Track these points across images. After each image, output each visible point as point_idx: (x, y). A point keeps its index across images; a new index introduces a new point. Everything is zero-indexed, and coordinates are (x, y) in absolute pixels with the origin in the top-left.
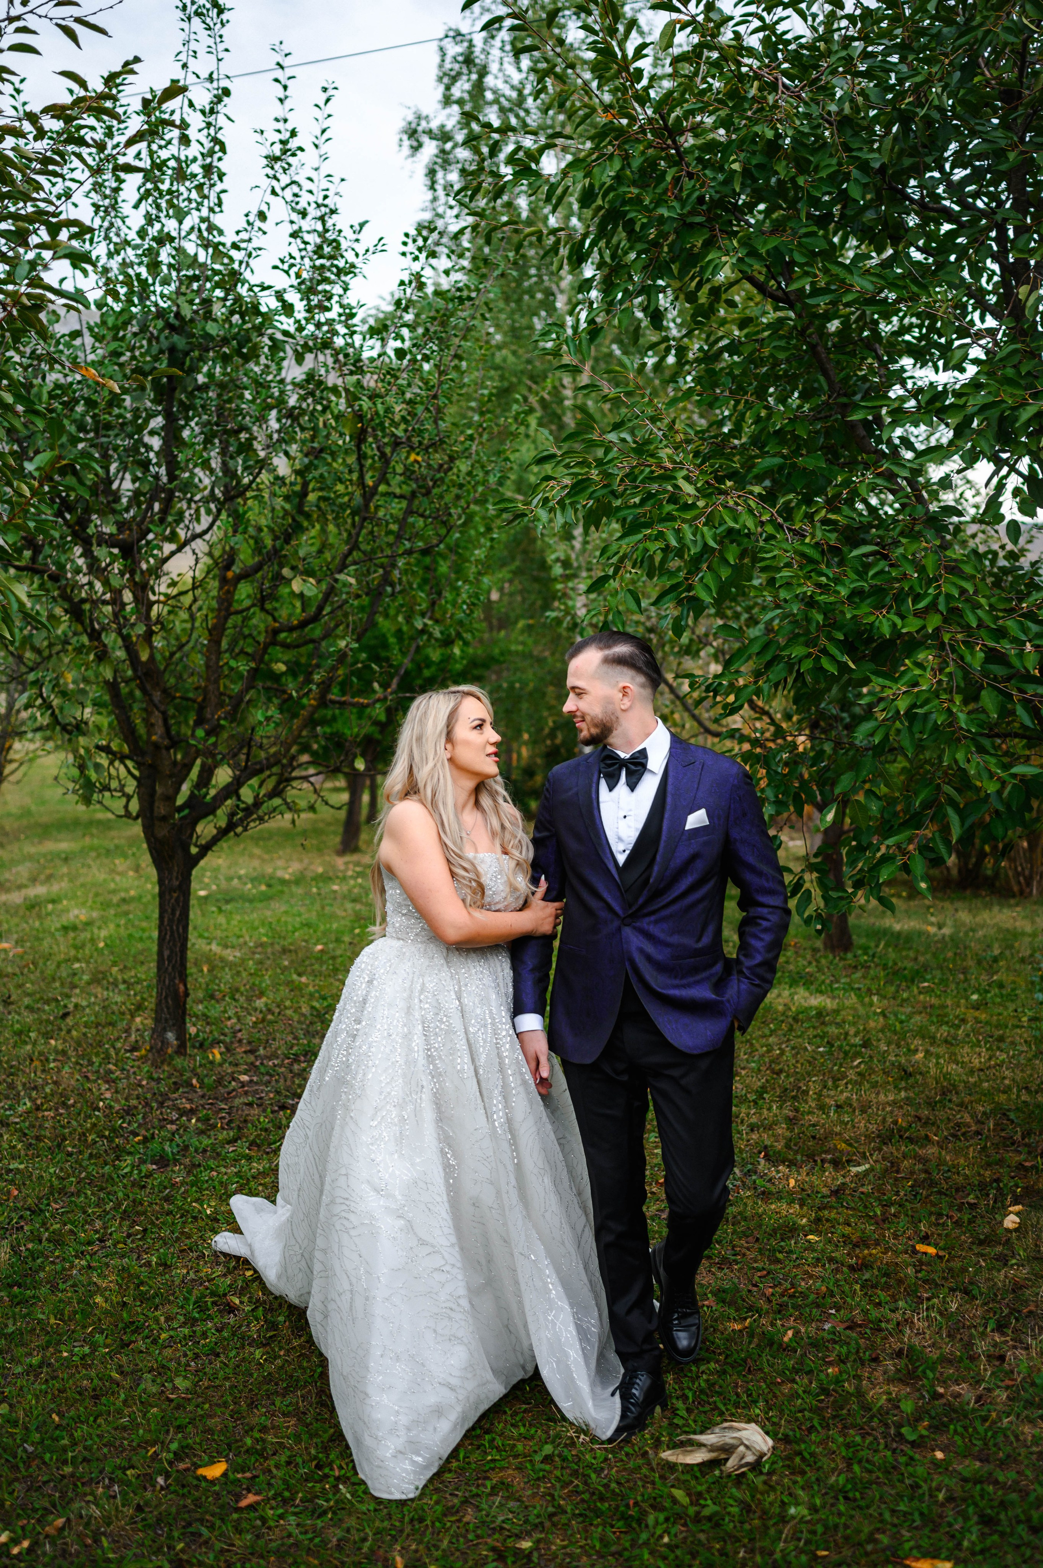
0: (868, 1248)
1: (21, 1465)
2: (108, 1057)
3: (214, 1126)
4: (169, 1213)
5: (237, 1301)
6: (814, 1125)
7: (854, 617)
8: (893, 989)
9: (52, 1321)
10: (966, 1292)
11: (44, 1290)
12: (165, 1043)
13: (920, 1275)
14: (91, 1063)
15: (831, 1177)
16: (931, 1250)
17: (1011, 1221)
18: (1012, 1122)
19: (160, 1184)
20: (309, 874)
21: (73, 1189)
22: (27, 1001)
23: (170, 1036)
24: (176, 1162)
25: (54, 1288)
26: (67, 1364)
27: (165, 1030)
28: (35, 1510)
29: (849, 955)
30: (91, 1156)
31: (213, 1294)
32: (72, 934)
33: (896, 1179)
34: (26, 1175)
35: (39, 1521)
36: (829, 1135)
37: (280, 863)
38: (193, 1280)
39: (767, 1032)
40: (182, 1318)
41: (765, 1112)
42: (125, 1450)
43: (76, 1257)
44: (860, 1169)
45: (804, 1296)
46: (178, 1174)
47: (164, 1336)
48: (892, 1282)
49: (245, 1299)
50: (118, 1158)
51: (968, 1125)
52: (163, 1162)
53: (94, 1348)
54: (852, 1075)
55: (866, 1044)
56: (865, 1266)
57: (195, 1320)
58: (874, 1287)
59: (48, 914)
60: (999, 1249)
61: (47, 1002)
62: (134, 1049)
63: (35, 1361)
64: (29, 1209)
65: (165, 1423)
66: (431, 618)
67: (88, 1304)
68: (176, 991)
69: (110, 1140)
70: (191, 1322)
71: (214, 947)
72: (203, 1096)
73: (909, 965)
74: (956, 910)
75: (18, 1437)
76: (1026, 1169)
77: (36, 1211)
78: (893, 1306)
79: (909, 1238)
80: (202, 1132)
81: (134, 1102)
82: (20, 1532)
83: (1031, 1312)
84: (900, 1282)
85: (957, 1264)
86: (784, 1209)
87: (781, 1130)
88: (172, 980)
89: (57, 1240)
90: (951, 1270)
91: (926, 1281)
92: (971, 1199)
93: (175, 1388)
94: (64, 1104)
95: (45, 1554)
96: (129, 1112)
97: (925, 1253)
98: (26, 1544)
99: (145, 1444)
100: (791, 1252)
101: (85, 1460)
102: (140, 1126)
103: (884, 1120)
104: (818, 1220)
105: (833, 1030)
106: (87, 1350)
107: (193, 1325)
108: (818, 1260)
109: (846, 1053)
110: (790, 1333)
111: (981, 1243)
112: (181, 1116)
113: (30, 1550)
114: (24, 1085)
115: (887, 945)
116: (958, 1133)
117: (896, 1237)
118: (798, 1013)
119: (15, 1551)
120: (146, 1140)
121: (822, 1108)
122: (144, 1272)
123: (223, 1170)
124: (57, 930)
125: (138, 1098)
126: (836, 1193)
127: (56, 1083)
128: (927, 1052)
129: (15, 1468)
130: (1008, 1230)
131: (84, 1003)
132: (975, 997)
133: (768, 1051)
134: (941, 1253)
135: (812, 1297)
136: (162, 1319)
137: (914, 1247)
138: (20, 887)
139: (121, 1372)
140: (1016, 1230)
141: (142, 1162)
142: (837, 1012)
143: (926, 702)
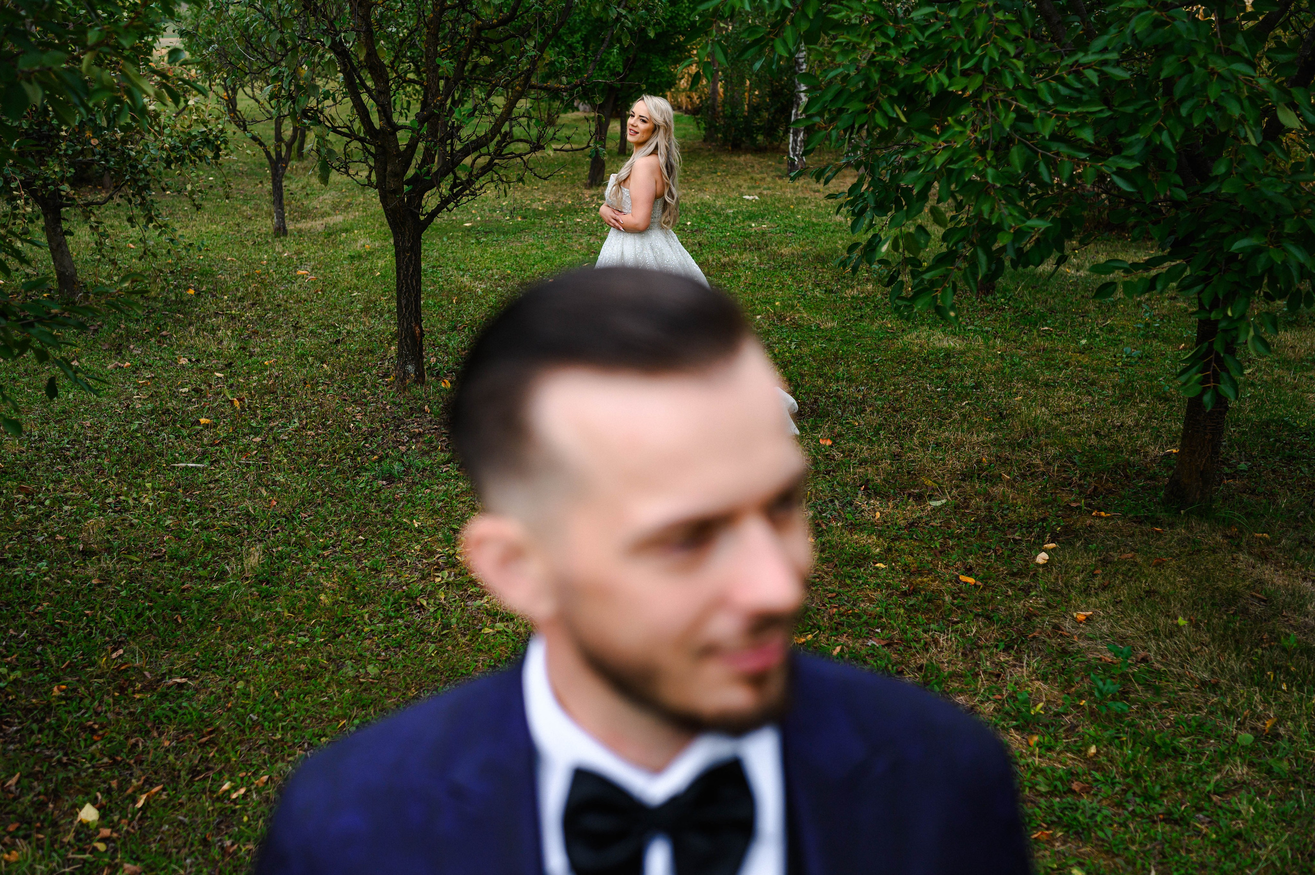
0: (922, 576)
1: (247, 730)
2: (364, 383)
3: (436, 448)
4: (388, 525)
5: (425, 603)
6: (913, 462)
7: (906, 76)
8: (1015, 333)
9: (286, 614)
10: (988, 618)
11: (285, 587)
12: (406, 374)
13: (956, 602)
14: (351, 387)
15: (913, 511)
16: (971, 580)
17: (1042, 558)
18: (1075, 464)
19: (386, 497)
20: (559, 206)
21: (319, 501)
22: (312, 327)
23: (410, 368)
24: (400, 479)
25: (292, 586)
26: (291, 649)
27: (405, 363)
28: (252, 765)
29: (990, 297)
30: (338, 471)
31: (408, 597)
32: (356, 263)
33: (963, 514)
34: (286, 488)
35: (254, 774)
36: (922, 471)
37: (537, 194)
38: (395, 584)
39: (899, 371)
40: (381, 616)
41: (876, 447)
42: (323, 721)
43: (313, 560)
44: (938, 503)
45: (859, 617)
46: (401, 490)
47: (367, 629)
48: (933, 607)
49: (432, 601)
50: (358, 474)
51: (1038, 466)
52: (390, 479)
53: (312, 638)
54: (956, 416)
55: (977, 386)
56: (914, 591)
57: (391, 618)
58: (917, 611)
59: (341, 243)
60: (1027, 581)
61: (327, 328)
62: (386, 375)
63: (269, 646)
64: (285, 516)
65: (354, 702)
66: (625, 7)
67: (314, 601)
68: (413, 332)
69: (353, 459)
70: (388, 619)
71: (466, 280)
72: (431, 421)
73: (1038, 308)
74: (1097, 252)
75: (249, 707)
76: (1072, 509)
77: (289, 518)
78: (926, 628)
79: (957, 569)
80: (425, 453)
81: (378, 425)
82: (238, 781)
83: (1034, 637)
84: (938, 607)
85: (988, 594)
86: (863, 539)
87: (885, 464)
88: (409, 324)
89: (301, 545)
90: (983, 598)
91: (959, 607)
92: (1017, 536)
93: (367, 673)
94: (324, 424)
95: (253, 800)
96: (372, 433)
97: (966, 583)
98: (242, 791)
99: (337, 719)
100: (859, 577)
101: (293, 728)
102: (379, 445)
103: (970, 459)
104: (889, 549)
105: (954, 371)
106: (307, 640)
107: (389, 622)
108: (878, 585)
109: (958, 394)
110: (838, 649)
111: (1013, 575)
112: (411, 438)
113: (245, 796)
114: (296, 405)
115: (1025, 287)
116: (1029, 472)
117: (947, 566)
118: (929, 354)
119: (234, 796)
120: (381, 459)
121: (923, 445)
122: (359, 576)
123: (436, 488)
124: (345, 259)
125: (381, 421)
126: (911, 525)
127: (320, 405)
128: (1026, 395)
129: (243, 731)
130: (1038, 565)
131: (355, 330)
132: (1084, 342)
133: (895, 391)
134: (979, 583)
135: (865, 618)
136: (366, 616)
137: (957, 577)
138: (323, 216)
139: (329, 659)
140: (1044, 565)
141: (375, 478)
142: (963, 353)
143: (961, 158)
